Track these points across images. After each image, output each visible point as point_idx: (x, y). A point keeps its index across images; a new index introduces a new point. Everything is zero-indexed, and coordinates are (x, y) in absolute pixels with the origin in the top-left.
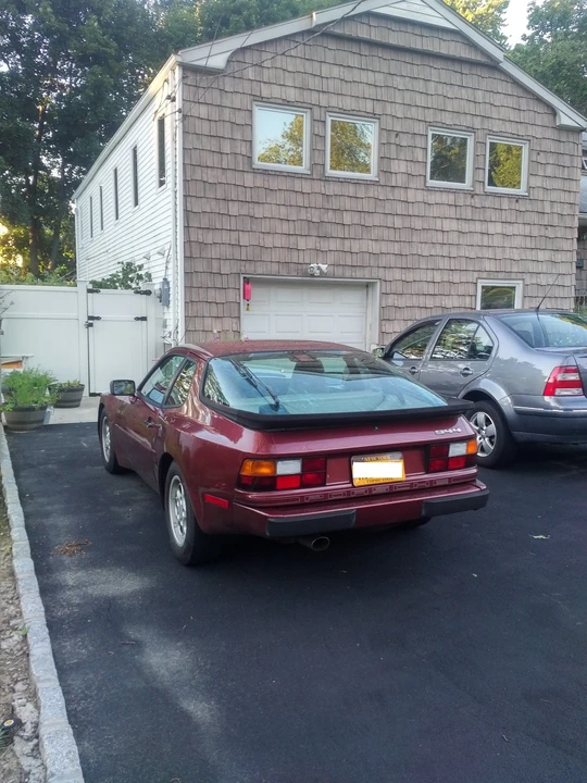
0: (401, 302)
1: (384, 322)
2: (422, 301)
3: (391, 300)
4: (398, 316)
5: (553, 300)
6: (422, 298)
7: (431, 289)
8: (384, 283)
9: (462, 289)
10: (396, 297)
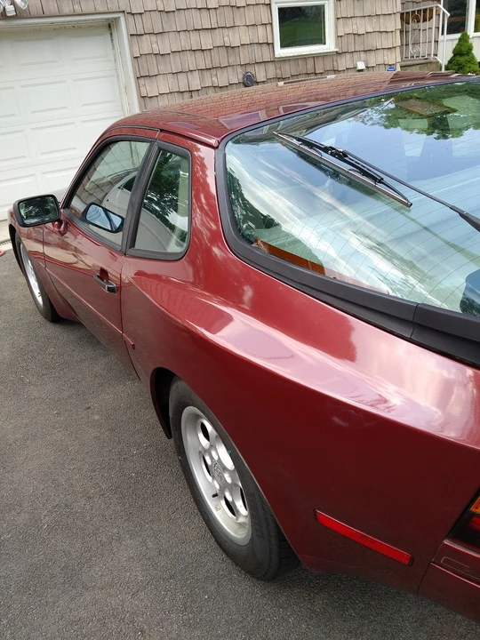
0: (164, 46)
1: (142, 81)
2: (194, 41)
3: (147, 45)
4: (162, 69)
5: (374, 19)
6: (194, 37)
7: (205, 20)
8: (130, 18)
9: (250, 16)
10: (153, 38)
